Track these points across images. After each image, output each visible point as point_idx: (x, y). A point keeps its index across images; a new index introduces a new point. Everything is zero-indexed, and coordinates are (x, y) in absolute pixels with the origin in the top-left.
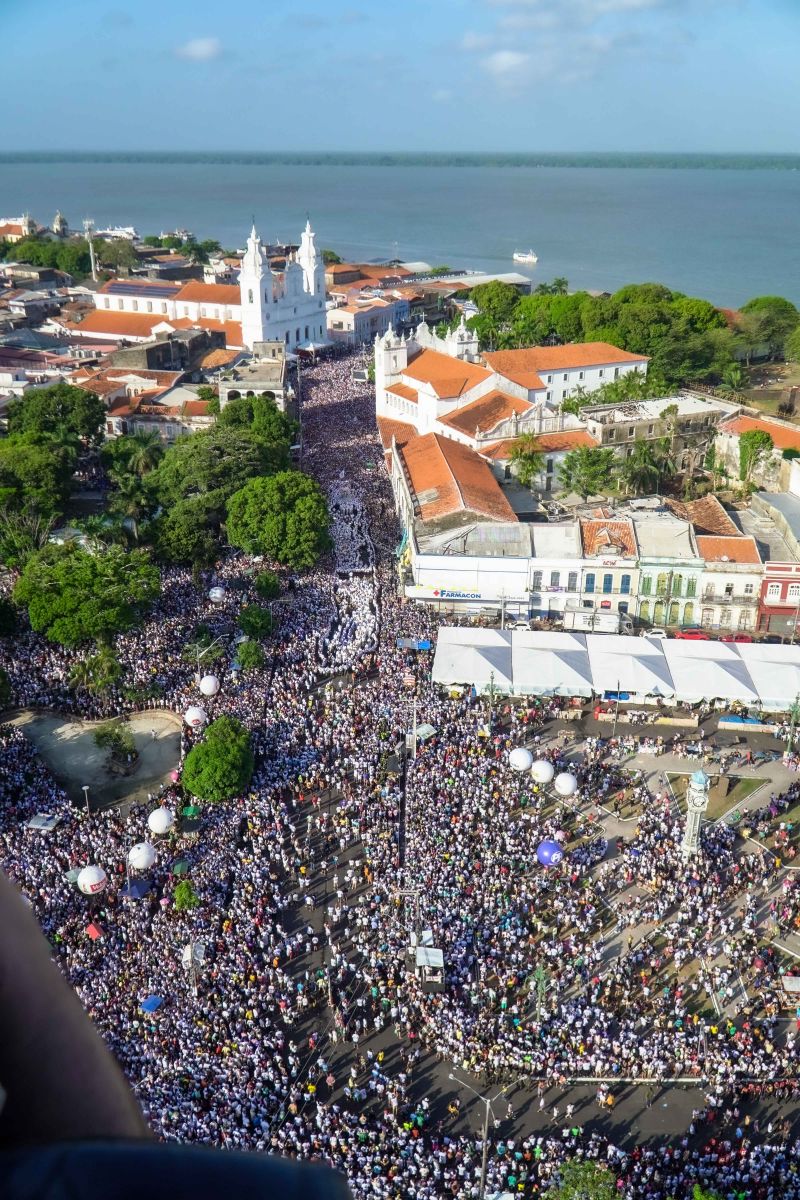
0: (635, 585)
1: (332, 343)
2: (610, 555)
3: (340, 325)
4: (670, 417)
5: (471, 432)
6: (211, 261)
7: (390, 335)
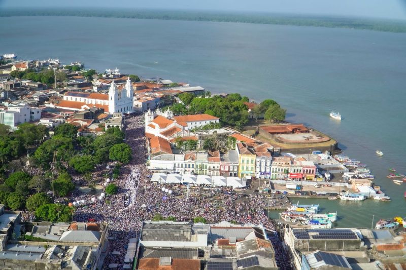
0: (195, 166)
1: (134, 111)
2: (190, 160)
3: (138, 106)
4: (215, 133)
5: (167, 136)
6: (94, 80)
7: (149, 111)
